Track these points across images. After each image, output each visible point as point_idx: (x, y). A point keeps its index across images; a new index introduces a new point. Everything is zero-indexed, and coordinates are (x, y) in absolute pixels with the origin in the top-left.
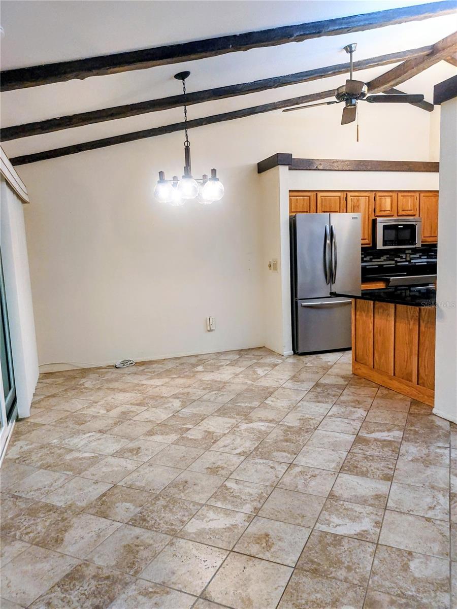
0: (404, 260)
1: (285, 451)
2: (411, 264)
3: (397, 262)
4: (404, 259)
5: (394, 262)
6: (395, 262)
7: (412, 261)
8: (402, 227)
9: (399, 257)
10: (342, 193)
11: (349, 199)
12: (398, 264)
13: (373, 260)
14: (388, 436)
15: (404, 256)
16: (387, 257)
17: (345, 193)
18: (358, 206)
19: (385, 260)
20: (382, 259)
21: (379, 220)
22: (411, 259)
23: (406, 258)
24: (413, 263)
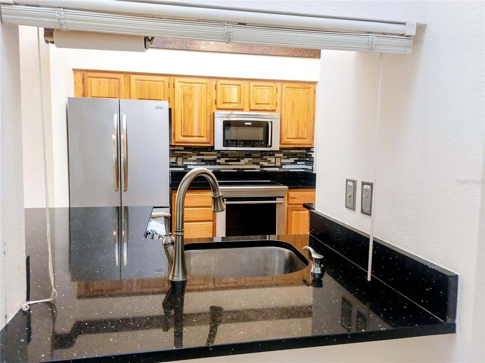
0: (274, 165)
2: (282, 170)
3: (262, 166)
4: (272, 163)
5: (258, 167)
6: (261, 167)
7: (284, 167)
8: (250, 124)
9: (266, 160)
10: (168, 78)
11: (177, 85)
12: (265, 169)
15: (273, 160)
16: (249, 161)
17: (173, 78)
18: (191, 95)
19: (246, 164)
20: (242, 162)
21: (217, 113)
22: (282, 164)
23: (275, 163)
24: (285, 169)
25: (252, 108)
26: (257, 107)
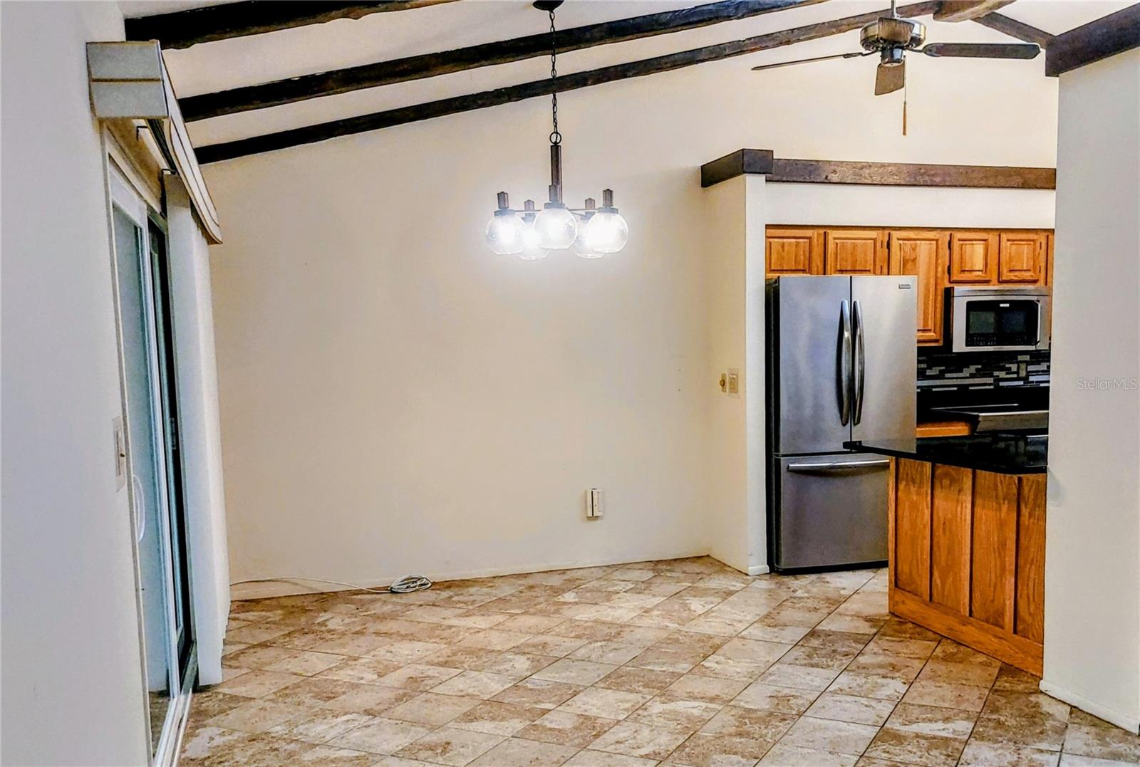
0: (1015, 376)
1: (735, 753)
2: (1028, 386)
3: (998, 380)
4: (1014, 373)
5: (991, 380)
6: (994, 380)
7: (1031, 379)
8: (1007, 305)
9: (1002, 369)
10: (880, 232)
11: (895, 244)
12: (1002, 384)
13: (947, 375)
14: (944, 729)
15: (1014, 367)
16: (977, 370)
17: (887, 232)
18: (914, 260)
19: (972, 376)
20: (966, 373)
21: (958, 289)
22: (1029, 373)
23: (1017, 373)
24: (1033, 382)
25: (1004, 278)
26: (1012, 276)
